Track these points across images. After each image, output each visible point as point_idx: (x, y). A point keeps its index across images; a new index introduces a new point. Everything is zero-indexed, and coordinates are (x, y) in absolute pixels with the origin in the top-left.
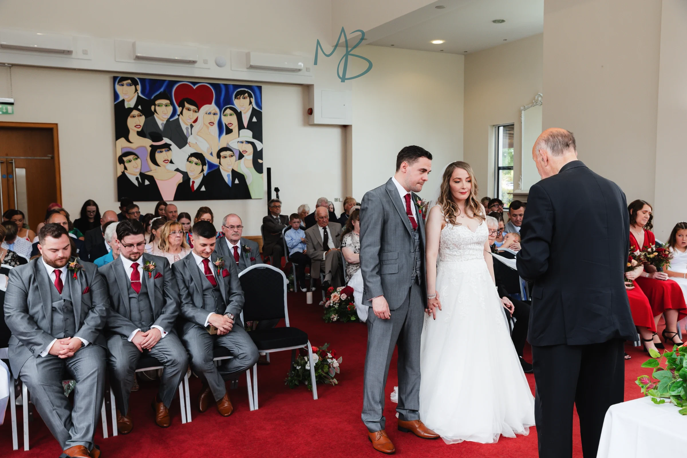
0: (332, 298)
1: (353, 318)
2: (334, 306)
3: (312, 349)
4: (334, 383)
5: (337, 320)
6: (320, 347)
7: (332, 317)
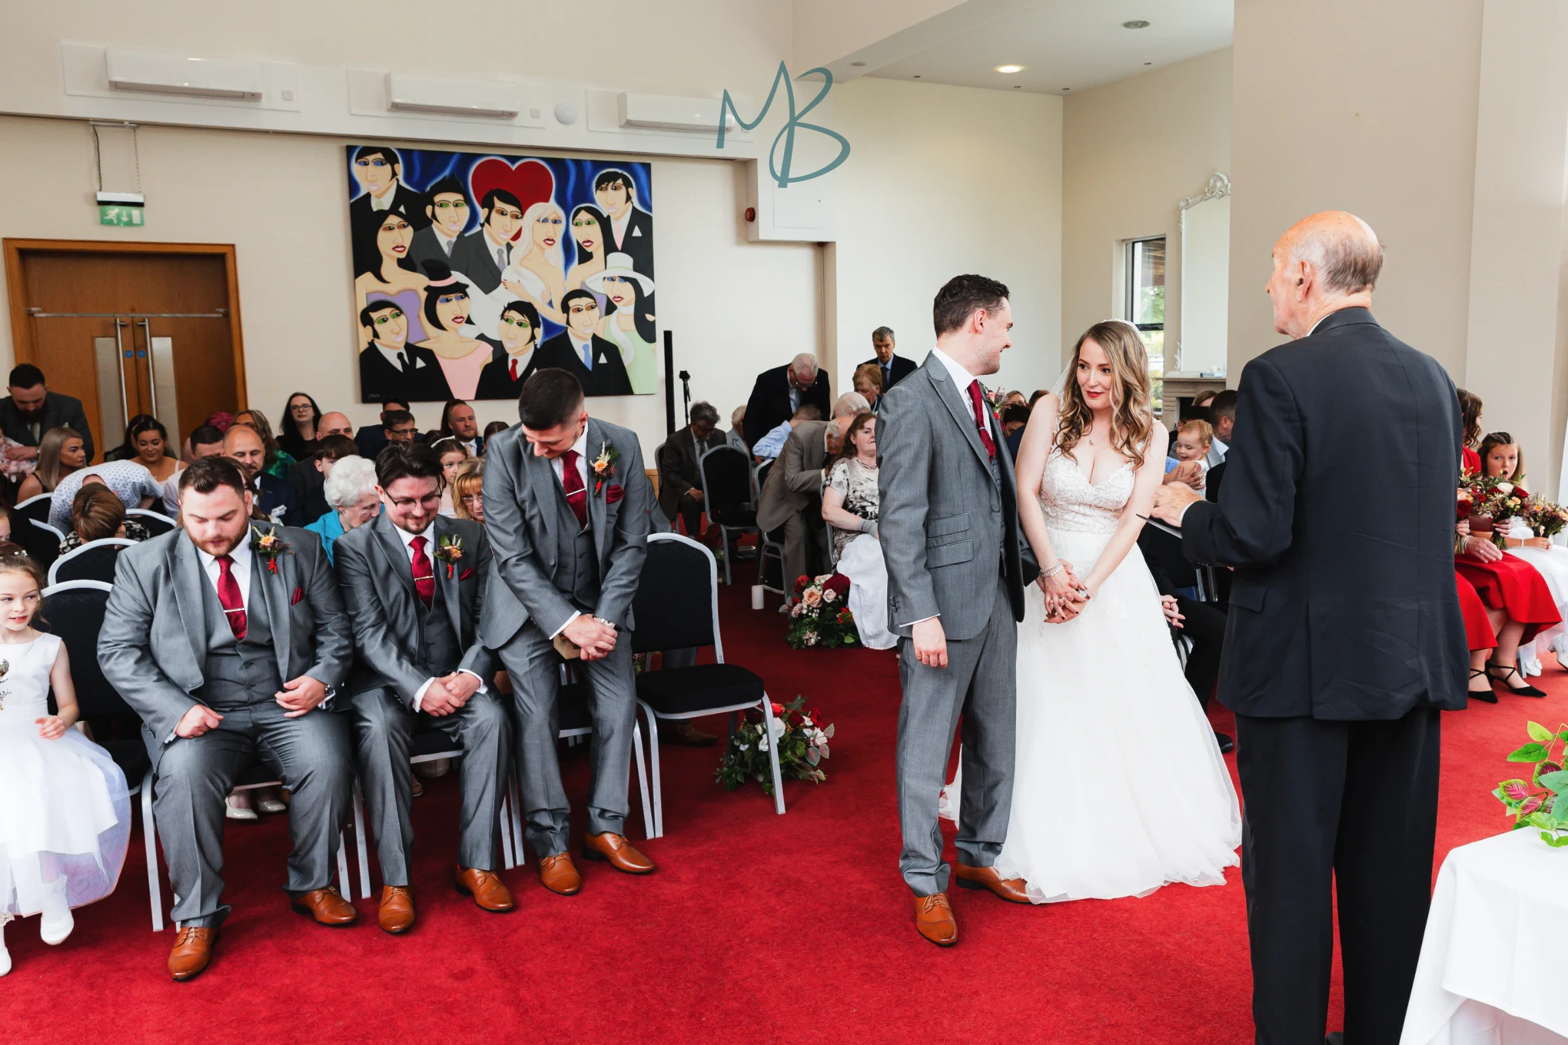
0: (806, 598)
1: (849, 640)
2: (810, 614)
3: (772, 707)
4: (818, 778)
5: (816, 643)
6: (788, 703)
7: (806, 637)
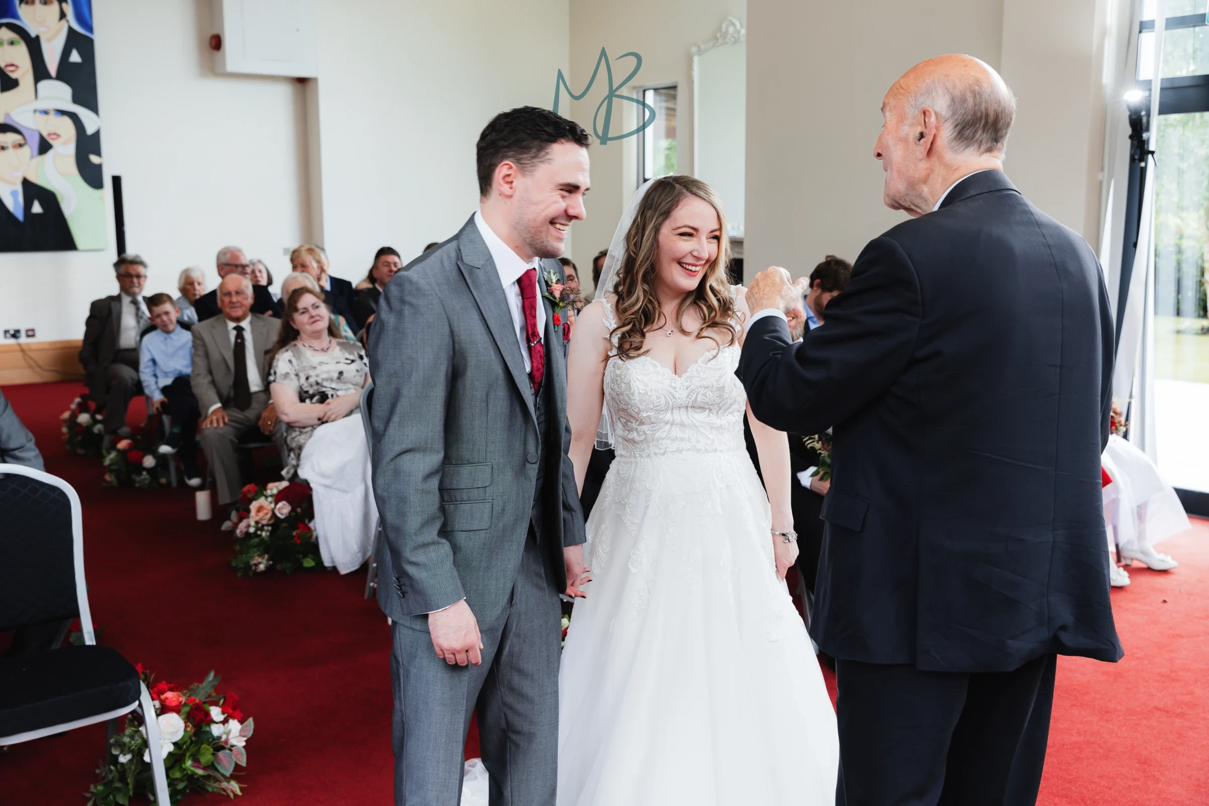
0: (253, 513)
1: (309, 563)
2: (259, 533)
4: (231, 791)
5: (268, 569)
6: (193, 686)
7: (255, 562)
